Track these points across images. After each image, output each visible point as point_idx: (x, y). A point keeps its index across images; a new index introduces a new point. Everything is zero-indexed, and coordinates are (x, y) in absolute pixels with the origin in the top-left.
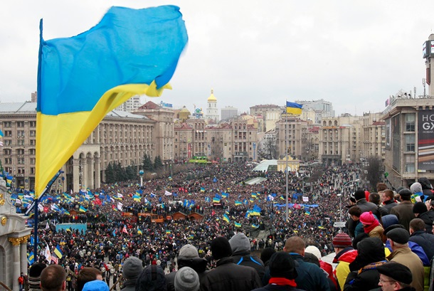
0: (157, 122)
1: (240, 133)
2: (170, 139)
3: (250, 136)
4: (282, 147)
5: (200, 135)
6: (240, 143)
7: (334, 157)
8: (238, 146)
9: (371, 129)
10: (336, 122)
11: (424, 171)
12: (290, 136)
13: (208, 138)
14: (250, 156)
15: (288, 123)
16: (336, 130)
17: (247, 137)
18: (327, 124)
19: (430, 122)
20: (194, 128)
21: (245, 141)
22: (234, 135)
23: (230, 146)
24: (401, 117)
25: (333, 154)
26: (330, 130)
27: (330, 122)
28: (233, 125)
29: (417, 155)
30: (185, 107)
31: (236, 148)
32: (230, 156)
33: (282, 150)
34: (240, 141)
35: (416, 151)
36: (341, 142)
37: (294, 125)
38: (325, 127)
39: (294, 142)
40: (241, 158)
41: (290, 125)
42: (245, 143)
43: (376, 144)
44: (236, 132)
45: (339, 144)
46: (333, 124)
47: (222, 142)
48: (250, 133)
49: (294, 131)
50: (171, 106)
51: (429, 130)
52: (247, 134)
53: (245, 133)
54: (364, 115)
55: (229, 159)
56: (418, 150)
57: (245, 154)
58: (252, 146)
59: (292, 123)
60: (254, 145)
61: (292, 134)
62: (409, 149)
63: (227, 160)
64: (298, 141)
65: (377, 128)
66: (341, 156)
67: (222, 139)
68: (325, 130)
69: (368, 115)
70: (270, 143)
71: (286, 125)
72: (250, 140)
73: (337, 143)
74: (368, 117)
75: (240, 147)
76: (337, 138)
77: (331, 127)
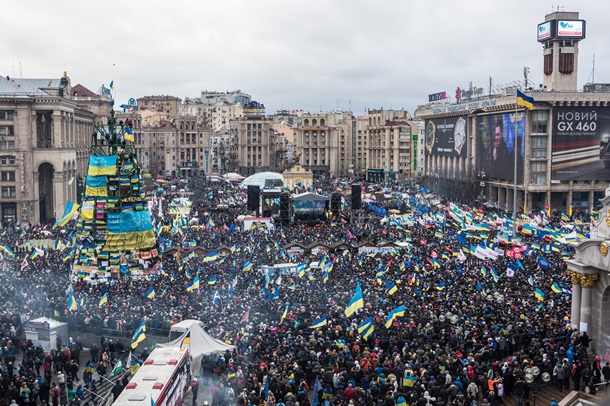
0: (96, 116)
1: (188, 135)
3: (201, 139)
4: (243, 155)
6: (188, 150)
7: (321, 169)
8: (185, 154)
9: (384, 130)
10: (322, 121)
11: (558, 182)
12: (254, 140)
13: (146, 143)
14: (201, 168)
15: (252, 122)
16: (323, 131)
17: (197, 140)
18: (310, 123)
19: (565, 121)
21: (194, 146)
22: (180, 137)
23: (174, 154)
24: (527, 115)
25: (318, 164)
26: (315, 131)
27: (315, 121)
28: (177, 123)
29: (550, 162)
31: (182, 156)
32: (174, 168)
33: (243, 159)
34: (187, 146)
35: (549, 158)
36: (329, 149)
37: (260, 125)
38: (307, 128)
39: (260, 148)
40: (190, 171)
41: (254, 125)
42: (194, 149)
43: (392, 150)
44: (182, 134)
45: (327, 151)
46: (318, 123)
47: (163, 148)
48: (201, 135)
49: (260, 133)
51: (565, 131)
52: (197, 136)
53: (194, 135)
54: (371, 113)
55: (174, 172)
56: (552, 156)
57: (195, 165)
58: (203, 154)
59: (258, 122)
60: (207, 152)
61: (257, 137)
63: (170, 174)
64: (266, 147)
65: (392, 130)
66: (329, 166)
67: (163, 143)
68: (306, 131)
69: (377, 112)
71: (249, 125)
72: (201, 146)
73: (324, 149)
74: (379, 115)
75: (188, 155)
76: (324, 143)
77: (315, 128)
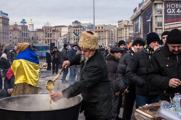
1: (48, 34)
2: (6, 34)
3: (54, 36)
4: (72, 42)
5: (25, 34)
6: (48, 40)
8: (47, 41)
9: (123, 29)
13: (30, 37)
15: (75, 29)
16: (102, 32)
17: (52, 36)
18: (98, 29)
20: (21, 30)
21: (51, 38)
22: (45, 35)
23: (43, 41)
24: (153, 6)
26: (99, 32)
27: (99, 27)
28: (44, 29)
29: (163, 29)
30: (16, 23)
34: (48, 38)
35: (163, 26)
36: (105, 38)
37: (79, 30)
38: (96, 30)
39: (79, 39)
41: (76, 30)
42: (51, 40)
43: (126, 37)
44: (46, 33)
45: (104, 39)
46: (101, 28)
47: (38, 39)
48: (54, 34)
49: (79, 33)
50: (7, 15)
51: (171, 13)
52: (52, 35)
53: (51, 34)
54: (119, 22)
56: (165, 25)
60: (56, 41)
62: (158, 26)
65: (126, 29)
67: (38, 37)
68: (96, 32)
69: (121, 21)
70: (65, 41)
71: (74, 30)
72: (54, 38)
73: (103, 39)
74: (121, 23)
75: (48, 42)
76: (103, 36)
77: (99, 30)
